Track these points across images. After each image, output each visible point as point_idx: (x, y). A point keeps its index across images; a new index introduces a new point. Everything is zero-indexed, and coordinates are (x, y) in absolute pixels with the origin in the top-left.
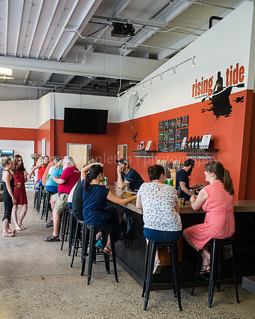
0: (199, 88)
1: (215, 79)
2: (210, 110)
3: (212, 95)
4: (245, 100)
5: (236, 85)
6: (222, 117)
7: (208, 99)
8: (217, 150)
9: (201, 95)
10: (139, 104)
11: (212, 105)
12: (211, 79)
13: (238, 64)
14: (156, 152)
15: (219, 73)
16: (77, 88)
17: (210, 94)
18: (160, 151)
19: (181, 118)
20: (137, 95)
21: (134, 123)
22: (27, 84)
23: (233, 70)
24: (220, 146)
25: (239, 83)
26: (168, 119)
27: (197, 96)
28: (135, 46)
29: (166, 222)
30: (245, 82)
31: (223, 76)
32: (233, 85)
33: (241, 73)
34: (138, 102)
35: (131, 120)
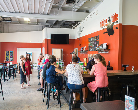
0: (102, 24)
1: (108, 20)
2: (106, 33)
3: (107, 26)
4: (119, 28)
5: (115, 22)
6: (111, 35)
7: (105, 28)
8: (110, 50)
9: (103, 27)
10: (81, 31)
11: (107, 31)
12: (106, 20)
13: (115, 13)
14: (88, 51)
15: (109, 17)
16: (59, 25)
17: (106, 26)
18: (89, 51)
19: (96, 36)
20: (80, 27)
21: (80, 39)
22: (37, 24)
23: (114, 15)
24: (111, 47)
25: (116, 21)
26: (92, 37)
27: (102, 27)
28: (79, 7)
29: (76, 80)
30: (118, 20)
31: (111, 18)
32: (114, 22)
33: (117, 17)
34: (81, 30)
35: (79, 38)
